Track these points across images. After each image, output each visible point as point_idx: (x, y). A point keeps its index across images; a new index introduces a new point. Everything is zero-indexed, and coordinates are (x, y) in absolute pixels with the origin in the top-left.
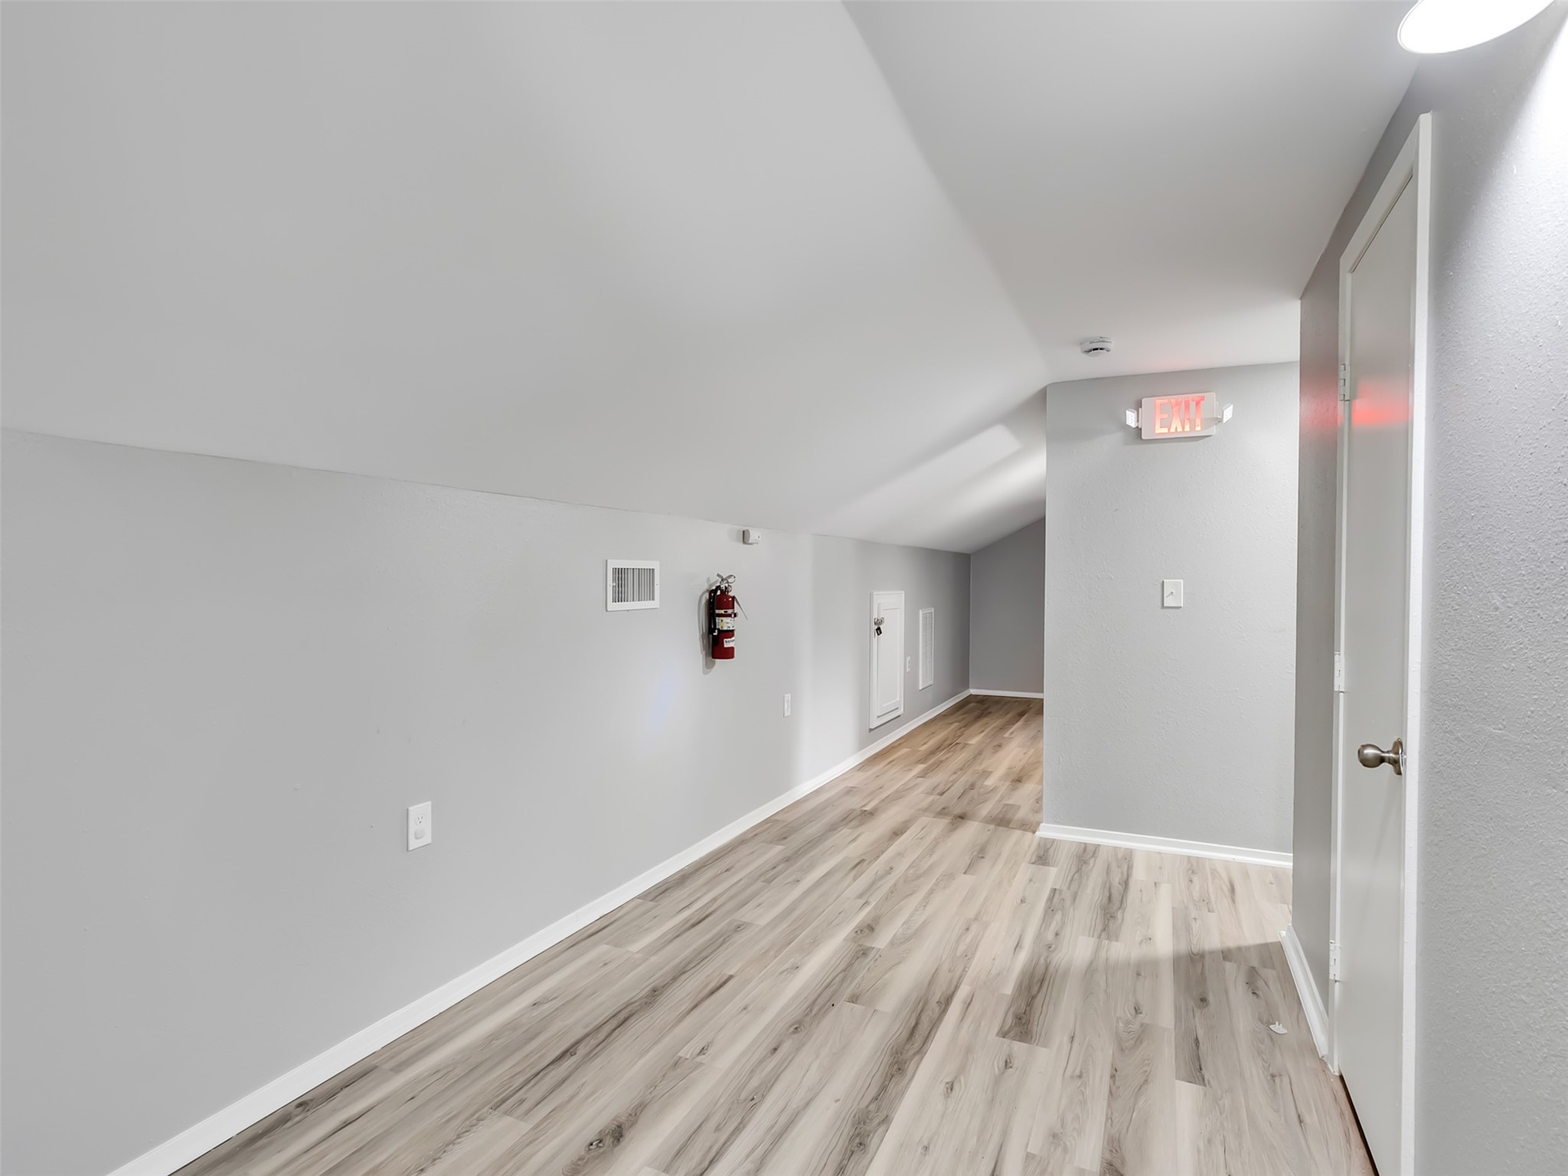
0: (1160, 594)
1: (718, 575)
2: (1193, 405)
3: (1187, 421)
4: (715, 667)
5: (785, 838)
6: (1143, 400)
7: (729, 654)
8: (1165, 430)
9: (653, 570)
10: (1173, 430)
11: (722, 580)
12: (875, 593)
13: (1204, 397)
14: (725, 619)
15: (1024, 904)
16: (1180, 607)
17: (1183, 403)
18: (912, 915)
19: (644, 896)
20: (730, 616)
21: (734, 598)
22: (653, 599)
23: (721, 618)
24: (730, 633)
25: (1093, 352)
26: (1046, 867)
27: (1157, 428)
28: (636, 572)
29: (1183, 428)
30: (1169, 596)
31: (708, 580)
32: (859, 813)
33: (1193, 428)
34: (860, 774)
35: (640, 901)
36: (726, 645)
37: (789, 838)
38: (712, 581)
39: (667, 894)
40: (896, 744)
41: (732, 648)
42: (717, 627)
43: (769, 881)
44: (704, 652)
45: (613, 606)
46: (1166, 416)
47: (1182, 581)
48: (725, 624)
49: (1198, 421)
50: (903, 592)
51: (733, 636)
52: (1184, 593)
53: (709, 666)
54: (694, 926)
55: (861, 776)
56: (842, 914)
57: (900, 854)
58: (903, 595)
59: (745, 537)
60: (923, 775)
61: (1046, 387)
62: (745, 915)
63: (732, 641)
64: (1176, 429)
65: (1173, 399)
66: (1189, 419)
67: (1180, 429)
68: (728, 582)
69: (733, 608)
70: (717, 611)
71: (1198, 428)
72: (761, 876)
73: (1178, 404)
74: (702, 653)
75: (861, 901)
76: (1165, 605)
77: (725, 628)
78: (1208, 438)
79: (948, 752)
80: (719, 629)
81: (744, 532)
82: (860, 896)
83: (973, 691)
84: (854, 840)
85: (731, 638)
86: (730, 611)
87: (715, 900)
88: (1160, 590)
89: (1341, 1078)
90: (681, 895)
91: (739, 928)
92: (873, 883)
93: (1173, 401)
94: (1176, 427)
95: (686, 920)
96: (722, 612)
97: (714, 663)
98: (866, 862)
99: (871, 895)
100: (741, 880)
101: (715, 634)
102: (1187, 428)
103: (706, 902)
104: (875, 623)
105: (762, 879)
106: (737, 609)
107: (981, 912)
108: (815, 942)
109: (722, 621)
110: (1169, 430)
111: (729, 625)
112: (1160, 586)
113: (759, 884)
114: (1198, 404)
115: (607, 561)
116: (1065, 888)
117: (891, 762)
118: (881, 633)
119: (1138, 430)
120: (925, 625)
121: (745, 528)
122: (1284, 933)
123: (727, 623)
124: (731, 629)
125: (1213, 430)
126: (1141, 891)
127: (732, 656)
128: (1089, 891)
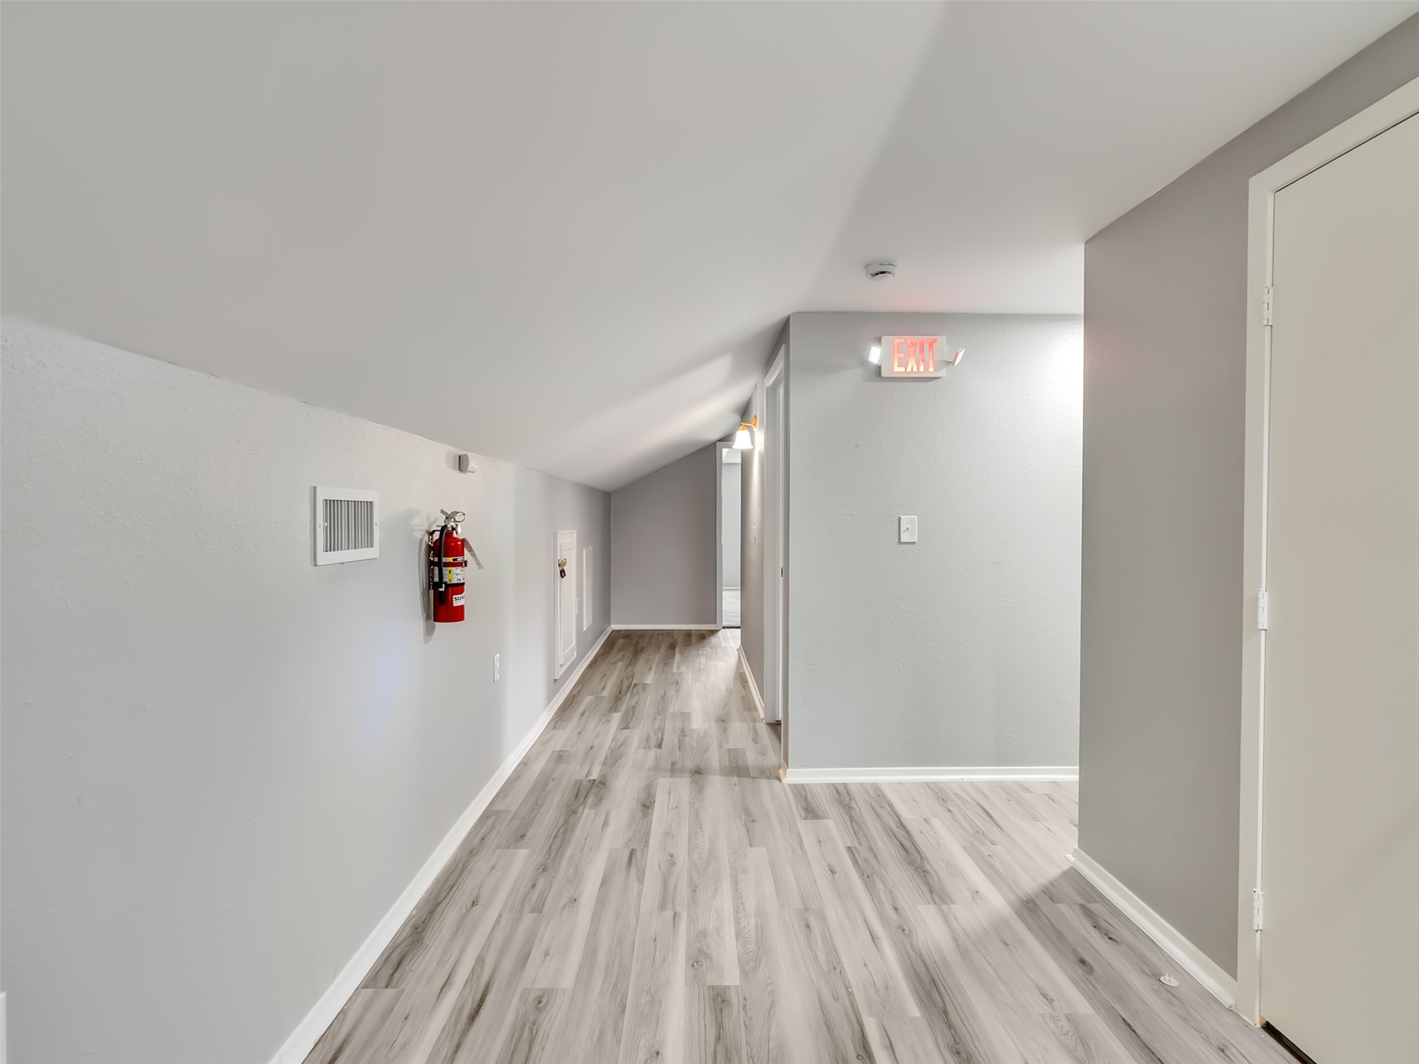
0: (897, 530)
1: (442, 512)
2: (926, 346)
3: (921, 362)
4: (436, 632)
5: (523, 836)
6: (883, 338)
7: (457, 615)
8: (902, 369)
9: (371, 503)
10: (909, 369)
11: (447, 518)
12: (559, 532)
13: (936, 340)
14: (454, 569)
15: (836, 875)
16: (914, 543)
17: (918, 345)
18: (738, 922)
19: (371, 981)
20: (460, 565)
21: (463, 541)
22: (372, 546)
23: (450, 568)
24: (459, 588)
25: (880, 275)
26: (820, 821)
27: (895, 366)
28: (352, 506)
29: (918, 368)
30: (904, 532)
31: (428, 518)
32: (589, 785)
33: (926, 368)
34: (559, 733)
35: (370, 991)
36: (456, 604)
37: (529, 835)
38: (432, 519)
39: (406, 966)
40: (575, 692)
41: (462, 607)
42: (445, 580)
43: (538, 909)
44: (425, 615)
45: (324, 558)
46: (903, 355)
47: (916, 517)
48: (454, 575)
49: (931, 363)
50: (575, 531)
51: (462, 592)
52: (918, 529)
53: (429, 631)
54: (473, 1017)
55: (562, 739)
56: (657, 939)
57: (667, 834)
58: (575, 535)
59: (461, 463)
60: (626, 725)
61: (789, 316)
62: (537, 976)
63: (462, 597)
64: (912, 369)
65: (910, 339)
66: (923, 360)
67: (915, 369)
68: (455, 521)
69: (463, 555)
70: (445, 560)
71: (931, 370)
72: (523, 902)
73: (913, 344)
74: (422, 616)
75: (668, 914)
76: (902, 541)
77: (455, 581)
78: (938, 380)
79: (632, 696)
80: (446, 583)
81: (460, 457)
82: (662, 906)
83: (615, 627)
84: (606, 824)
85: (461, 593)
86: (460, 559)
87: (480, 960)
88: (897, 526)
89: (1269, 1028)
90: (426, 963)
91: (540, 1002)
92: (665, 883)
93: (909, 341)
94: (913, 367)
95: (458, 1010)
96: (450, 560)
97: (433, 628)
98: (639, 854)
99: (673, 901)
100: (500, 916)
101: (440, 590)
102: (922, 369)
103: (470, 967)
104: (559, 565)
105: (527, 908)
106: (467, 555)
107: (803, 895)
108: (654, 1001)
109: (450, 572)
110: (906, 369)
111: (460, 577)
112: (897, 522)
113: (528, 918)
114: (931, 345)
115: (315, 488)
116: (857, 844)
117: (583, 714)
118: (565, 575)
119: (878, 369)
120: (587, 563)
121: (462, 453)
122: (1070, 857)
123: (457, 574)
124: (462, 581)
125: (943, 373)
126: (922, 832)
127: (462, 619)
128: (880, 843)
